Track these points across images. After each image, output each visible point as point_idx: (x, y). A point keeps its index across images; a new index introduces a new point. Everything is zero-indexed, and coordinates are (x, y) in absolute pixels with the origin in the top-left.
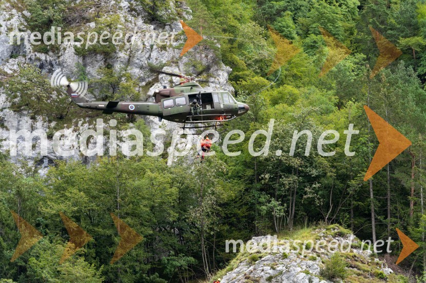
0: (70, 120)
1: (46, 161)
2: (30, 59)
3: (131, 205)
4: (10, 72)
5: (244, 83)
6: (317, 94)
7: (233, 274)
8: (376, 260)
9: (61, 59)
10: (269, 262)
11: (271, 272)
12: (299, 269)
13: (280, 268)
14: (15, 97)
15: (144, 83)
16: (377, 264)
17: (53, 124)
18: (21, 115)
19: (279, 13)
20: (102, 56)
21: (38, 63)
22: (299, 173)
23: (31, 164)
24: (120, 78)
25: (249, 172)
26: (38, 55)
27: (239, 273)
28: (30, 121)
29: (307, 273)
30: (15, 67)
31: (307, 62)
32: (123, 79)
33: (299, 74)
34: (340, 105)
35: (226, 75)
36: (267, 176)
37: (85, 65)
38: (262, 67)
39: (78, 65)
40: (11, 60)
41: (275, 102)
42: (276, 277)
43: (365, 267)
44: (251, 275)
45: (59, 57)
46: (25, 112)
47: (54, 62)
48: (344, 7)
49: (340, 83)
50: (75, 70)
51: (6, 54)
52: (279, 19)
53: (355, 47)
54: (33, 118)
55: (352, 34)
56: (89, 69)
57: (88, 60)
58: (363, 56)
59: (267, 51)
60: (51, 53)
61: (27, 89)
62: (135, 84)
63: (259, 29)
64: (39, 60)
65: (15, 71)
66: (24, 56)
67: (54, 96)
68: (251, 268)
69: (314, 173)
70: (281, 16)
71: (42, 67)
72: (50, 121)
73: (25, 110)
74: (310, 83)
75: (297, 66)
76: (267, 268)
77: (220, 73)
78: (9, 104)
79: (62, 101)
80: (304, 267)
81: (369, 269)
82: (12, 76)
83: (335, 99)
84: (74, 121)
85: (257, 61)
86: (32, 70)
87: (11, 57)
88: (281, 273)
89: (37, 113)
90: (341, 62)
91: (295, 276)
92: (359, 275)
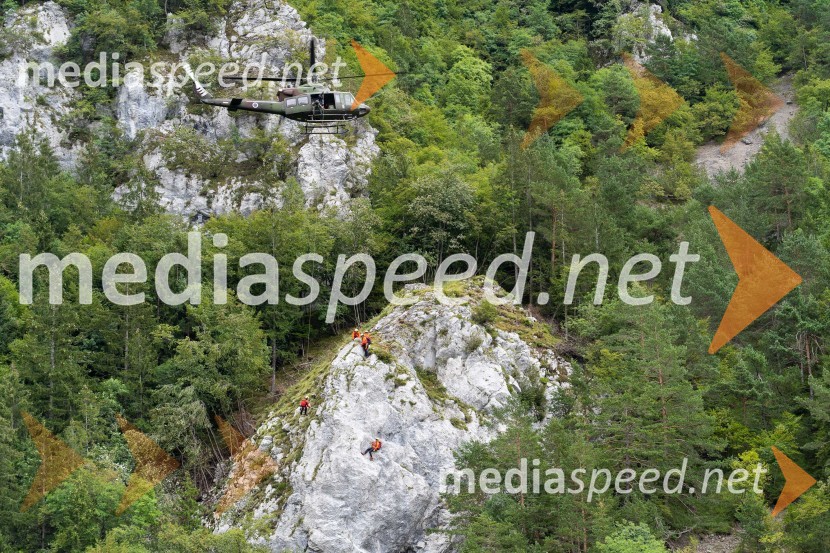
0: (224, 178)
1: (200, 217)
2: (185, 120)
3: (286, 255)
4: (165, 133)
5: (390, 143)
6: (458, 155)
7: (388, 319)
8: (521, 309)
9: (214, 121)
10: (422, 307)
11: (425, 316)
12: (452, 314)
13: (433, 313)
14: (171, 156)
15: (294, 144)
16: (522, 313)
17: (207, 182)
18: (177, 173)
19: (419, 84)
20: (255, 118)
21: (192, 124)
22: (446, 227)
23: (186, 220)
24: (271, 138)
25: (399, 224)
26: (193, 116)
27: (393, 318)
28: (185, 179)
29: (460, 318)
30: (170, 128)
31: (449, 129)
32: (274, 140)
33: (441, 138)
34: (482, 165)
35: (373, 136)
36: (416, 229)
37: (238, 126)
38: (406, 129)
39: (231, 127)
40: (166, 122)
41: (421, 161)
42: (429, 321)
43: (511, 315)
44: (406, 320)
45: (212, 119)
46: (180, 171)
47: (207, 124)
48: (478, 81)
49: (480, 147)
50: (228, 131)
51: (162, 116)
52: (418, 90)
53: (490, 116)
54: (188, 176)
55: (486, 106)
56: (241, 130)
57: (241, 122)
58: (498, 125)
59: (412, 115)
60: (205, 115)
61: (183, 148)
62: (287, 145)
63: (403, 95)
64: (194, 121)
65: (170, 132)
66: (179, 118)
67: (208, 155)
68: (405, 313)
69: (462, 226)
70: (420, 87)
71: (196, 127)
72: (204, 179)
73: (180, 168)
74: (452, 146)
75: (440, 130)
76: (421, 313)
77: (368, 134)
78: (164, 163)
79: (216, 161)
80: (457, 312)
81: (515, 316)
82: (167, 136)
83: (477, 160)
84: (227, 179)
85: (401, 125)
86: (187, 130)
87: (167, 118)
88: (434, 318)
89: (191, 171)
90: (479, 129)
91: (447, 321)
92: (506, 321)
